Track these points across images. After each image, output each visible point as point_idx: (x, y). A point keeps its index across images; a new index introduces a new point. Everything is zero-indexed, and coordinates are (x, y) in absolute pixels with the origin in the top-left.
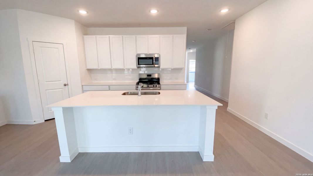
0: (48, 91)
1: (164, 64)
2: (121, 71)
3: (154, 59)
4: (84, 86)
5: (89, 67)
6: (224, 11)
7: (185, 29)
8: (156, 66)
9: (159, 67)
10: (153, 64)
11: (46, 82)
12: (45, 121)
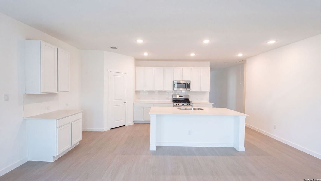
0: (115, 106)
1: (193, 88)
2: (161, 92)
3: (187, 84)
4: (135, 104)
5: (137, 89)
6: (240, 55)
7: (209, 62)
8: (188, 89)
9: (190, 90)
10: (186, 88)
11: (115, 100)
12: (110, 129)
